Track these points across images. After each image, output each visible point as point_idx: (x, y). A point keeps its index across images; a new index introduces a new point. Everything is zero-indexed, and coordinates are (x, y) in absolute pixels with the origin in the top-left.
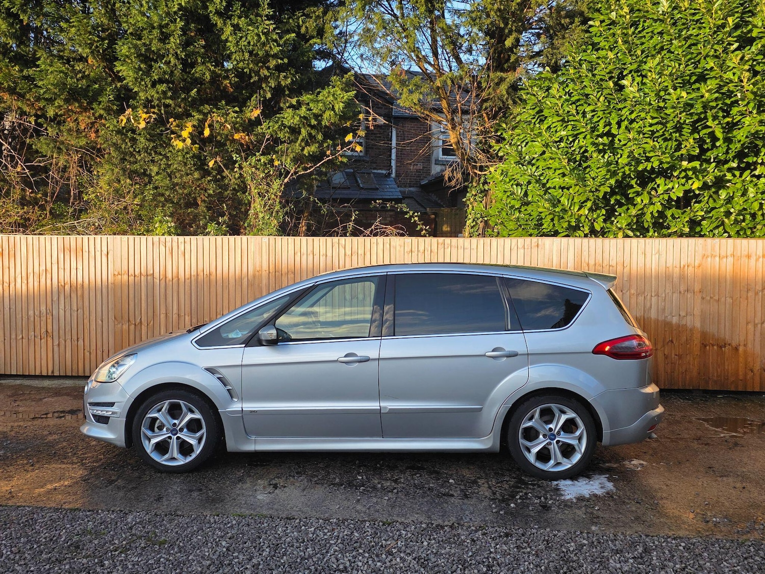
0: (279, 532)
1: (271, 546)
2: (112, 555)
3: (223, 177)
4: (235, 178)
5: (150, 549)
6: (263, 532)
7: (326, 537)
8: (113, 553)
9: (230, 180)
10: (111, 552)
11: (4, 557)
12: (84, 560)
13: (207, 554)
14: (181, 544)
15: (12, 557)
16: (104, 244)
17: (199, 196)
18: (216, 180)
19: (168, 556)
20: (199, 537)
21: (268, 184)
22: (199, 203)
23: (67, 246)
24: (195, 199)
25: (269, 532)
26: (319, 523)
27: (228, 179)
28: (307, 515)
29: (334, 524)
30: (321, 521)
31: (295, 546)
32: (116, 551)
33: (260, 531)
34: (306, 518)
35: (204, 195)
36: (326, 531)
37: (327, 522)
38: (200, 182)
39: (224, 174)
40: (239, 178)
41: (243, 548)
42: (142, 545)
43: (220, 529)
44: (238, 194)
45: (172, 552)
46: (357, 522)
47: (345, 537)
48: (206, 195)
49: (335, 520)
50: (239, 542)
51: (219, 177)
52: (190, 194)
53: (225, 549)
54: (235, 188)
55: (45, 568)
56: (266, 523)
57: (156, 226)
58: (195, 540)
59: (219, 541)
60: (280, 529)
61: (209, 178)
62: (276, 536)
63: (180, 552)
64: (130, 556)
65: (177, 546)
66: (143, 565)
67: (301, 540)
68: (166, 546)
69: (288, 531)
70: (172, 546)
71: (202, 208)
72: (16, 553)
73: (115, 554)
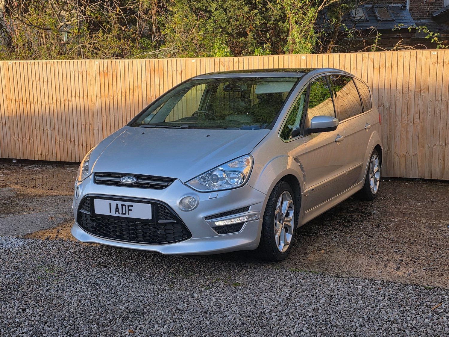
0: (331, 286)
1: (327, 296)
2: (199, 290)
3: (267, 10)
4: (277, 9)
5: (228, 289)
6: (317, 285)
7: (373, 294)
8: (200, 289)
9: (273, 11)
10: (199, 288)
11: (121, 285)
12: (179, 292)
13: (274, 297)
14: (252, 287)
15: (127, 285)
16: (179, 65)
17: (249, 27)
18: (261, 12)
19: (243, 295)
20: (266, 284)
21: (304, 14)
22: (248, 32)
23: (152, 67)
24: (245, 29)
25: (322, 285)
26: (366, 283)
27: (272, 10)
28: (354, 276)
29: (379, 285)
30: (367, 281)
31: (347, 299)
32: (202, 287)
33: (315, 284)
34: (353, 278)
35: (252, 26)
36: (373, 289)
37: (373, 282)
38: (249, 15)
39: (268, 7)
40: (280, 9)
41: (302, 295)
42: (222, 285)
43: (281, 279)
44: (279, 23)
45: (245, 292)
46: (400, 285)
47: (391, 296)
48: (254, 26)
49: (380, 282)
50: (298, 290)
51: (264, 9)
52: (241, 25)
53: (288, 295)
54: (277, 18)
55: (151, 295)
56: (319, 278)
57: (216, 51)
58: (263, 286)
59: (282, 288)
60: (332, 284)
61: (256, 11)
62: (330, 289)
63: (252, 293)
64: (213, 292)
65: (249, 289)
66: (224, 300)
67: (352, 294)
68: (240, 288)
69: (339, 286)
70: (244, 288)
71: (250, 36)
72: (130, 283)
73: (201, 290)
